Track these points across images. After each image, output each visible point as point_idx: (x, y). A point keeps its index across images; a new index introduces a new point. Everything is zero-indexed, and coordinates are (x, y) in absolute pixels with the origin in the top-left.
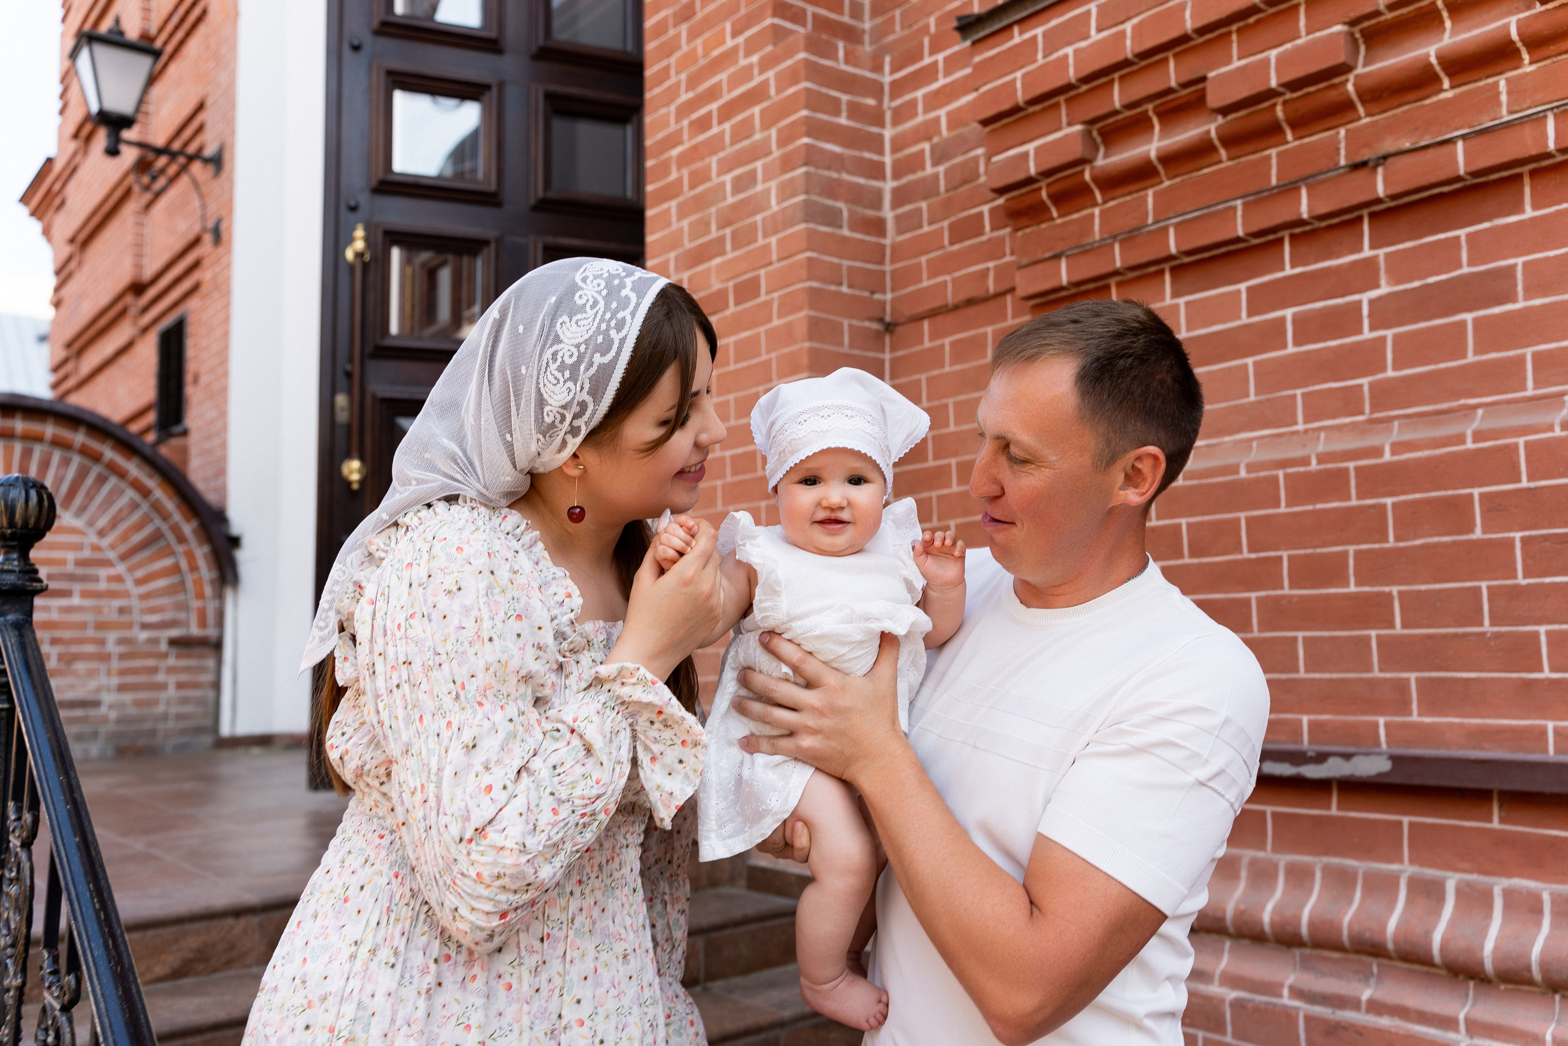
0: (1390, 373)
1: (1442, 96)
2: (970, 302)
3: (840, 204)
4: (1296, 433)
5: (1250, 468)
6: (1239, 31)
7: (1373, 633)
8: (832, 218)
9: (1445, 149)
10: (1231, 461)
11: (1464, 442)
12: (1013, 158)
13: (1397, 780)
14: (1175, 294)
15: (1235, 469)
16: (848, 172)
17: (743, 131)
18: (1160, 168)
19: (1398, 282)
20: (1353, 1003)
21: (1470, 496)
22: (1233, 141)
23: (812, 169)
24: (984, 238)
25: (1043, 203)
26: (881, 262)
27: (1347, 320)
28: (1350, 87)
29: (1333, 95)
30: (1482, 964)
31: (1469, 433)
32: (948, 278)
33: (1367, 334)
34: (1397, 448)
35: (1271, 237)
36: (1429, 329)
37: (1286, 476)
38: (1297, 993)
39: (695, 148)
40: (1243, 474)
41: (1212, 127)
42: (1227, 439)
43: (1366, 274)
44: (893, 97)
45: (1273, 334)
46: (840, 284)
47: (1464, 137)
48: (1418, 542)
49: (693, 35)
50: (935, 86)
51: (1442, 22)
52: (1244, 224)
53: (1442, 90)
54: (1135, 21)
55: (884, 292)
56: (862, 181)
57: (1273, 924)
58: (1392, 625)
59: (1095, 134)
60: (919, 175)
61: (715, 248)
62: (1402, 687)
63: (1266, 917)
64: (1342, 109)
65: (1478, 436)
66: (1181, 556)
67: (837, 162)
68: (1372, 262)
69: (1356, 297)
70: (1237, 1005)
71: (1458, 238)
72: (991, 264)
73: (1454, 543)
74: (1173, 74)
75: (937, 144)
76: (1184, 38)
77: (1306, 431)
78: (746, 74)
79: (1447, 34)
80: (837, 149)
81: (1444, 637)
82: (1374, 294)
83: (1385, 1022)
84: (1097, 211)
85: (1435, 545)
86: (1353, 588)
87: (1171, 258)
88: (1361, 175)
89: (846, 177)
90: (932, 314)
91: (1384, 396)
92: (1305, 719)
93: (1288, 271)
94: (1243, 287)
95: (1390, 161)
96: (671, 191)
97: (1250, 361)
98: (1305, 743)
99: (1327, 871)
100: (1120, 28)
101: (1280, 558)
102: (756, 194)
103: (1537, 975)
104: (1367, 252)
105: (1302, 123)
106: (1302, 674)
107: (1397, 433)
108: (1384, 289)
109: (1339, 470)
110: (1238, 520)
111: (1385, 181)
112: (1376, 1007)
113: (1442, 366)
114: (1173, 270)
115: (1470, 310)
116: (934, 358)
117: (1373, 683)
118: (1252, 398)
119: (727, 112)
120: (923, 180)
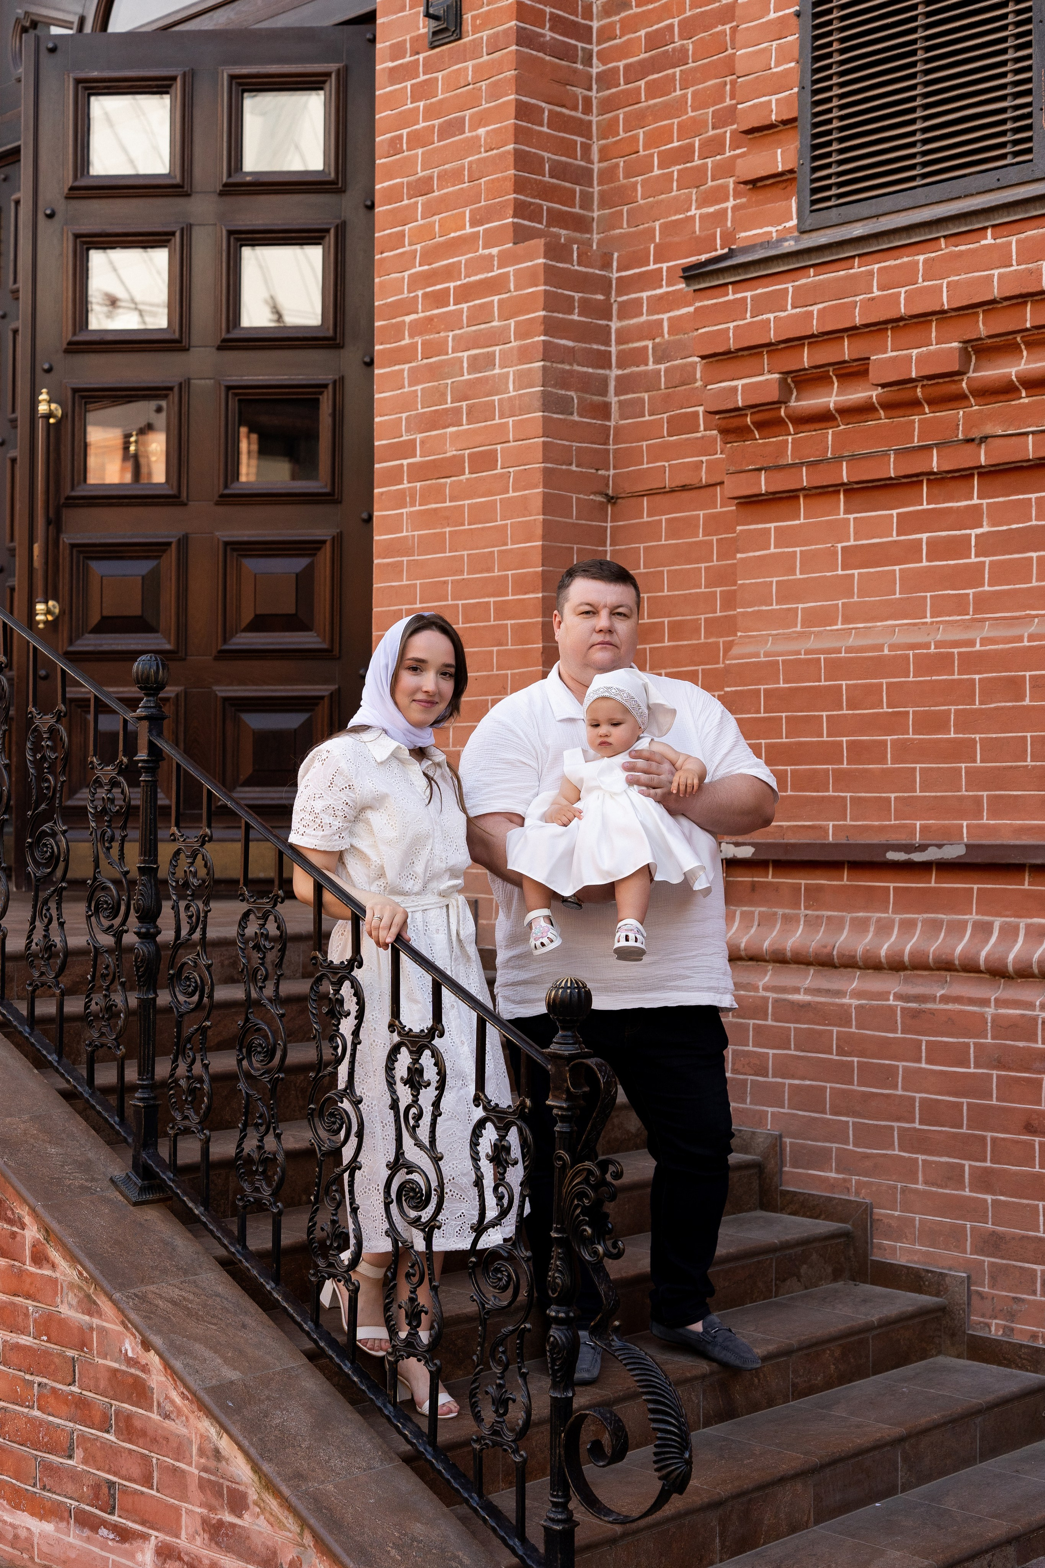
0: (987, 588)
1: (1022, 401)
2: (684, 488)
3: (572, 393)
4: (926, 623)
5: (892, 647)
6: (892, 328)
7: (963, 765)
8: (564, 405)
9: (1022, 439)
10: (881, 641)
11: (1022, 641)
12: (724, 388)
13: (968, 860)
14: (847, 512)
15: (880, 648)
16: (578, 365)
17: (480, 315)
18: (837, 415)
19: (994, 525)
20: (933, 999)
21: (1025, 676)
22: (889, 406)
23: (548, 364)
24: (699, 435)
25: (748, 427)
26: (606, 443)
27: (959, 547)
28: (964, 385)
29: (953, 388)
30: (1006, 966)
31: (1026, 635)
32: (666, 464)
33: (973, 559)
34: (985, 641)
35: (915, 479)
36: (1010, 559)
37: (914, 655)
38: (899, 997)
39: (430, 319)
40: (886, 652)
41: (874, 394)
42: (879, 624)
43: (973, 517)
44: (619, 294)
45: (912, 551)
46: (571, 464)
47: (1033, 433)
48: (992, 706)
49: (429, 211)
50: (659, 291)
51: (1021, 352)
52: (894, 469)
53: (1021, 398)
54: (821, 306)
55: (608, 469)
56: (590, 370)
57: (887, 956)
58: (975, 761)
59: (789, 380)
60: (642, 368)
61: (452, 417)
62: (978, 800)
63: (883, 953)
64: (959, 398)
65: (1031, 638)
66: (841, 709)
67: (569, 355)
68: (978, 507)
69: (968, 532)
70: (859, 1008)
71: (1030, 499)
72: (704, 459)
73: (1013, 707)
74: (846, 350)
75: (659, 344)
76: (855, 328)
77: (932, 623)
78: (486, 263)
79: (1023, 361)
80: (570, 344)
81: (1004, 768)
82: (979, 531)
83: (950, 1006)
84: (790, 438)
85: (1003, 708)
86: (952, 735)
87: (843, 484)
88: (970, 447)
89: (576, 368)
90: (651, 493)
91: (983, 603)
92: (918, 823)
93: (925, 506)
94: (894, 512)
95: (989, 440)
96: (404, 355)
97: (897, 568)
98: (918, 840)
99: (925, 922)
100: (810, 308)
101: (908, 712)
102: (494, 375)
103: (1036, 971)
104: (976, 501)
105: (936, 402)
106: (918, 794)
107: (987, 631)
108: (985, 529)
109: (948, 653)
110: (882, 684)
111: (986, 454)
112: (945, 999)
113: (1017, 586)
114: (845, 491)
115: (1035, 551)
116: (652, 532)
117: (961, 799)
118: (898, 596)
119: (465, 293)
120: (646, 373)
